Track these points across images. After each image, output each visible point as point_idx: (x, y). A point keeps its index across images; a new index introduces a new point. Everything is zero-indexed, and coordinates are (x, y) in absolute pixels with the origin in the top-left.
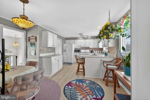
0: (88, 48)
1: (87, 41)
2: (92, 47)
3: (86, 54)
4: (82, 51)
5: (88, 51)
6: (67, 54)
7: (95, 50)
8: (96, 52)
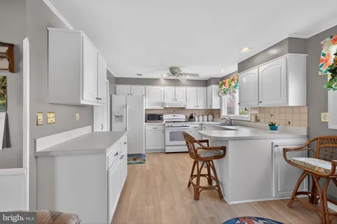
0: (181, 110)
1: (180, 90)
2: (192, 107)
3: (174, 125)
4: (166, 117)
5: (182, 117)
6: (128, 129)
7: (197, 114)
8: (201, 118)
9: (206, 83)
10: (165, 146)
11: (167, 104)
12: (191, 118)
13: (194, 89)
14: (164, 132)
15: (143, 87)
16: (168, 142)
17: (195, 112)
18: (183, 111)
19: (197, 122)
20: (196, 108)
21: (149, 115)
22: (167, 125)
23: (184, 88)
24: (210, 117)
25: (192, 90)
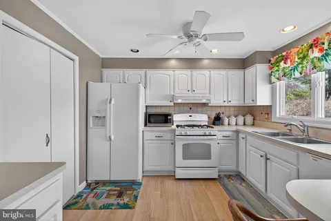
0: (202, 106)
4: (178, 118)
5: (203, 118)
6: (113, 137)
7: (227, 113)
8: (233, 120)
9: (243, 63)
10: (175, 167)
11: (180, 97)
12: (217, 120)
13: (223, 72)
14: (173, 144)
15: (142, 72)
16: (179, 160)
17: (223, 110)
18: (205, 108)
19: (227, 128)
20: (226, 104)
21: (149, 115)
22: (178, 131)
23: (206, 72)
24: (249, 119)
25: (219, 75)
